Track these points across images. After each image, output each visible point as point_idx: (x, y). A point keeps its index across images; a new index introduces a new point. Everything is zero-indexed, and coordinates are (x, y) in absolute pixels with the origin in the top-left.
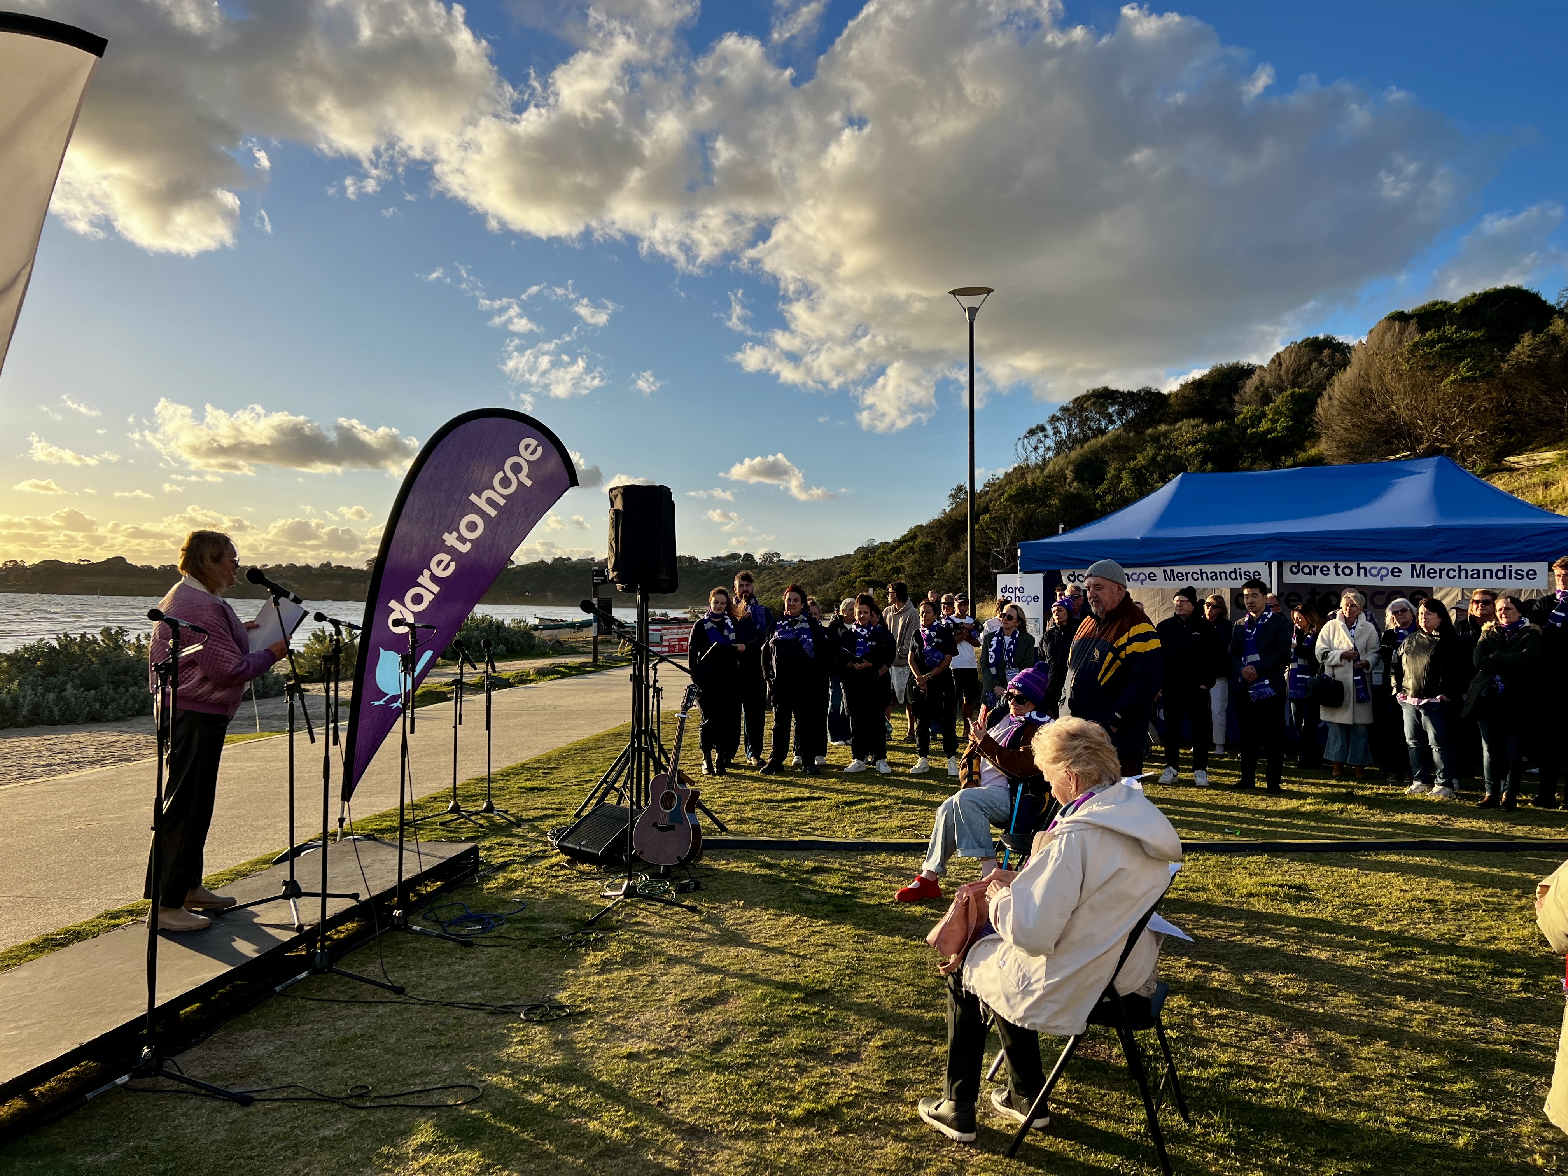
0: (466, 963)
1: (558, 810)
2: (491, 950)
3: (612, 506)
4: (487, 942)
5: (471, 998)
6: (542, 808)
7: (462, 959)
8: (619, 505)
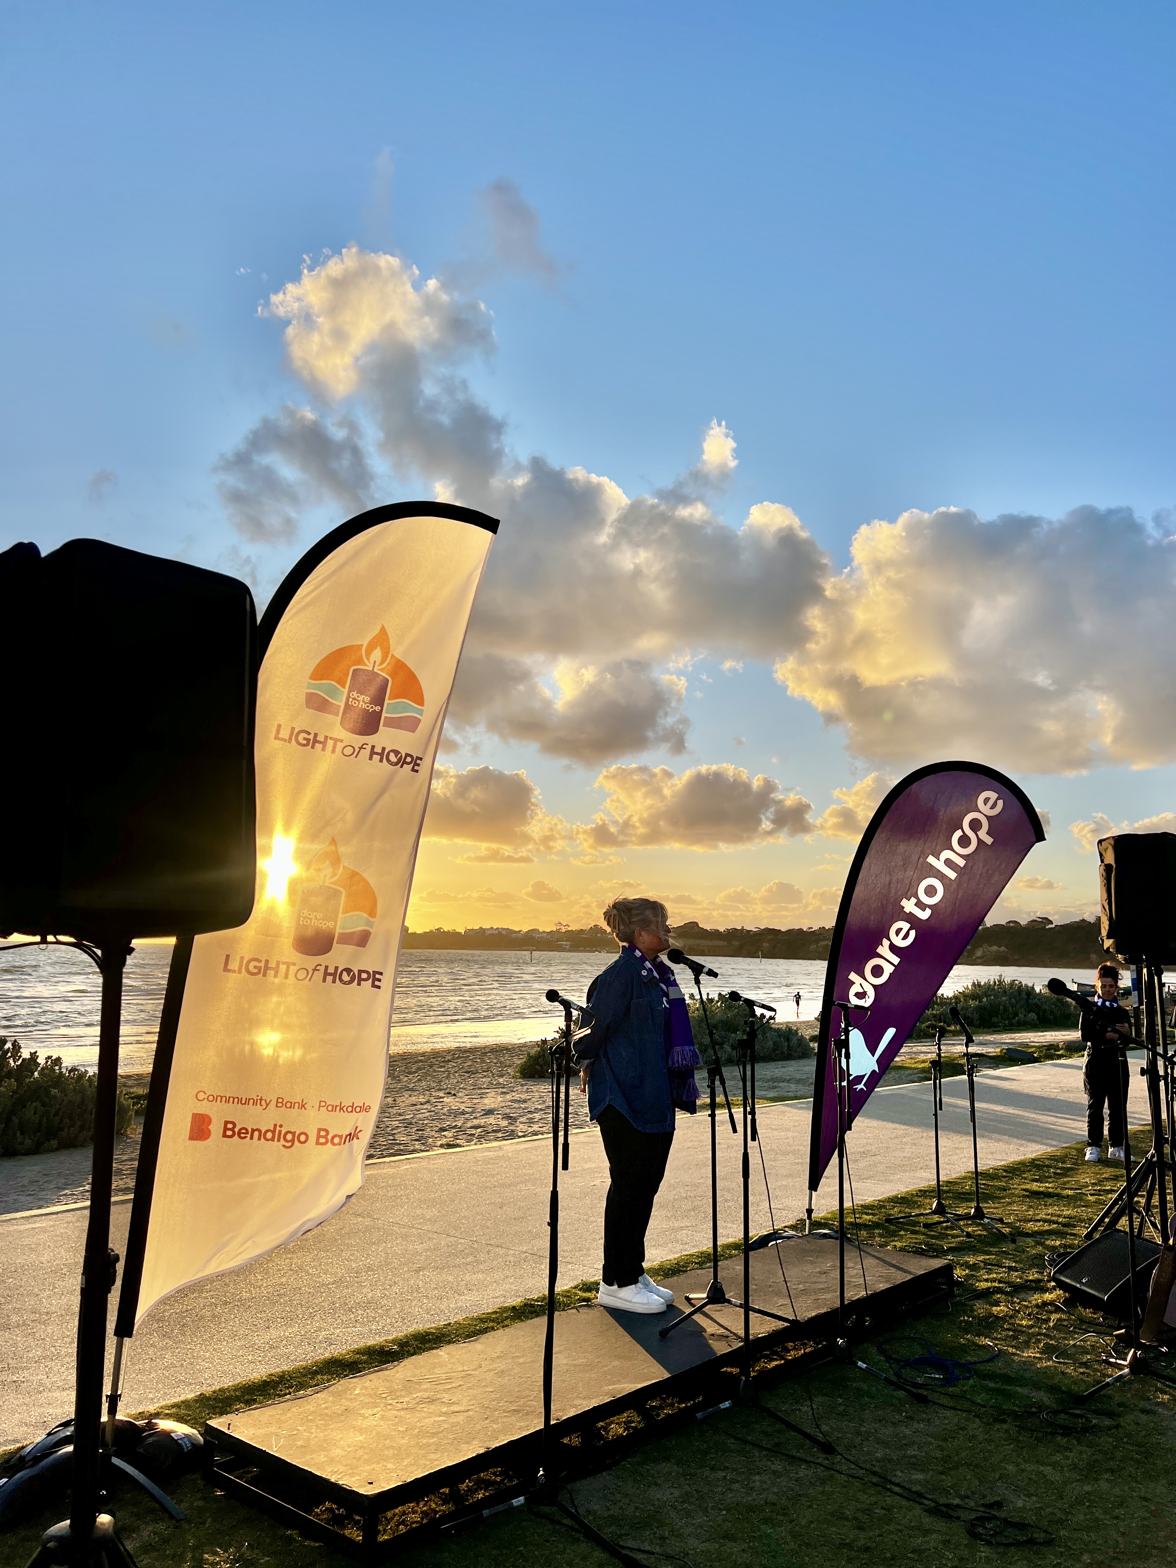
0: (916, 1425)
1: (1065, 1225)
2: (949, 1413)
3: (1102, 861)
4: (945, 1401)
5: (911, 1482)
6: (1045, 1221)
7: (911, 1418)
8: (1110, 859)
